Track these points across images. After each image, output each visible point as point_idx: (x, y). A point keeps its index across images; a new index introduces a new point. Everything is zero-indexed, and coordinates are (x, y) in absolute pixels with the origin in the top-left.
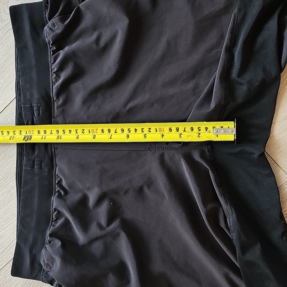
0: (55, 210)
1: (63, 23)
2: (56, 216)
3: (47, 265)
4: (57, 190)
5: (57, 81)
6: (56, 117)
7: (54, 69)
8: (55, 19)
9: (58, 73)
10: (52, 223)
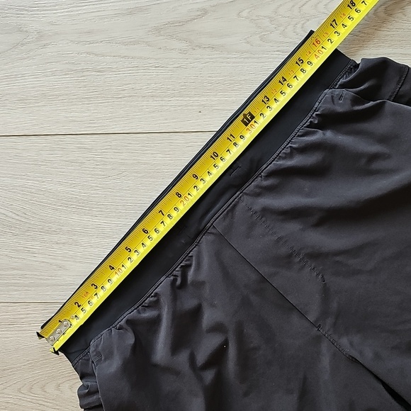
0: (156, 295)
1: (353, 105)
2: (150, 302)
3: (98, 354)
4: (175, 273)
5: (284, 158)
6: (246, 194)
7: (295, 143)
8: (349, 93)
9: (295, 151)
10: (138, 307)
